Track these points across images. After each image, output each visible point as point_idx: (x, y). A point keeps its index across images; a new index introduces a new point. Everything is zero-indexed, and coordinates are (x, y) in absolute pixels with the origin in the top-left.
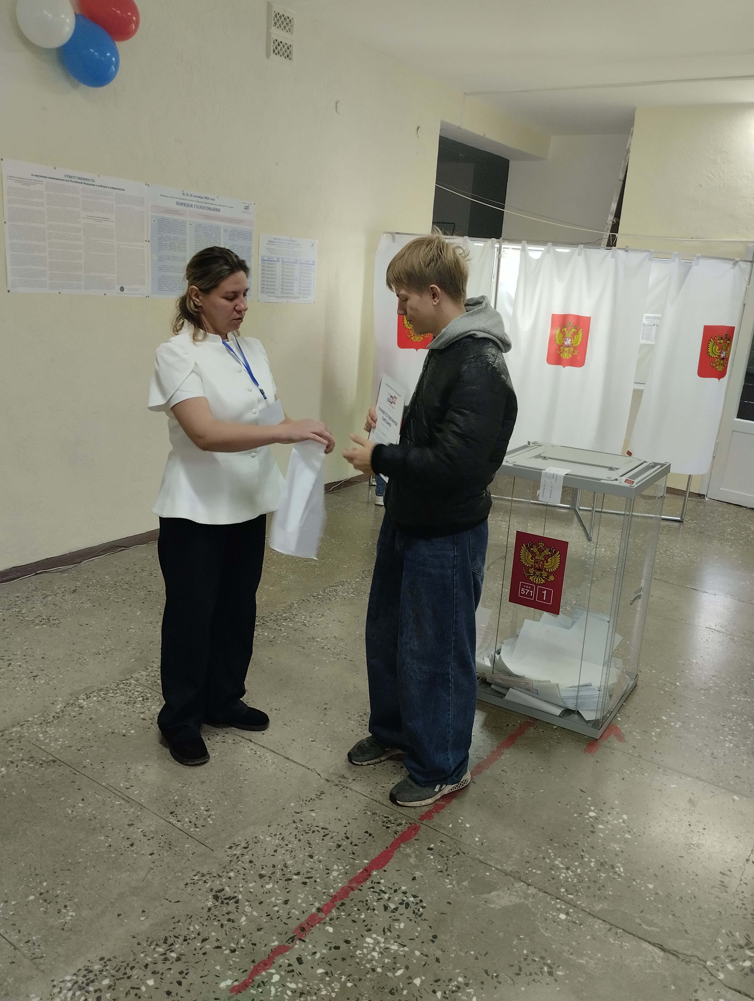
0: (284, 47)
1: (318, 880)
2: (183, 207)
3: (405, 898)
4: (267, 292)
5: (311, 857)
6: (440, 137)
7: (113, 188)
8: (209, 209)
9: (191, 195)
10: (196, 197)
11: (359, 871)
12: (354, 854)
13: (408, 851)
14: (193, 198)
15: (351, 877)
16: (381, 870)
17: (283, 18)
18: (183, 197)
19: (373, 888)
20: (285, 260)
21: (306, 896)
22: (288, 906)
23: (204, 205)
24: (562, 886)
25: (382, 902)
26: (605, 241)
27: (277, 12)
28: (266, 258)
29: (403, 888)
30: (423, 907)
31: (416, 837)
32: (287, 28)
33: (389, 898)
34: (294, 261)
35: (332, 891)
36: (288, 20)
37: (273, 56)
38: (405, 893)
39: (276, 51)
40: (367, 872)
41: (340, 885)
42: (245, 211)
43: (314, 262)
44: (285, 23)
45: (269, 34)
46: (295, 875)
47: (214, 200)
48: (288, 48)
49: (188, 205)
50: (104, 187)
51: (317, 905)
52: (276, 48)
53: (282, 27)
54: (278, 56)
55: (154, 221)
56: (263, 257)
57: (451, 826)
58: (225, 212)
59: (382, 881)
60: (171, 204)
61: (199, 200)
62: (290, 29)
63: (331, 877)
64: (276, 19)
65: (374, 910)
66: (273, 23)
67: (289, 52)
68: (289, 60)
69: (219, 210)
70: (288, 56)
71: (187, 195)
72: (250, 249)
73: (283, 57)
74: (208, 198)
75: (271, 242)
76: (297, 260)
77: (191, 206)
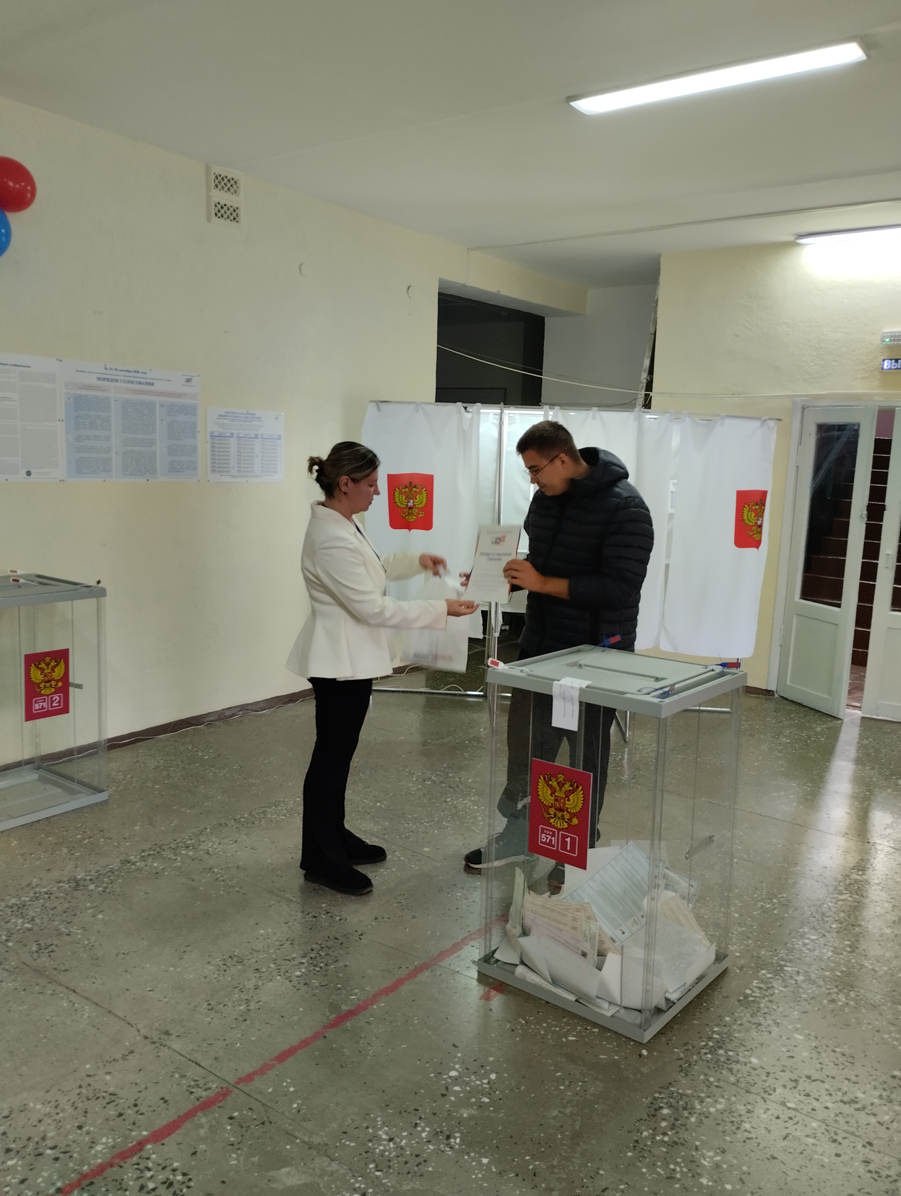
0: (228, 209)
1: (75, 1155)
2: (106, 383)
3: (171, 1177)
4: (219, 472)
5: (80, 1127)
6: (440, 294)
7: (18, 366)
8: (140, 383)
9: (116, 370)
10: (122, 371)
11: (130, 1145)
12: (134, 1124)
13: (203, 1120)
14: (119, 373)
15: (117, 1151)
16: (159, 1144)
17: (226, 180)
18: (106, 372)
19: (138, 1164)
20: (242, 435)
21: (51, 1175)
22: (23, 1186)
23: (132, 379)
24: (374, 1161)
25: (141, 1181)
26: (641, 401)
27: (217, 173)
28: (216, 434)
29: (176, 1165)
30: (189, 1187)
31: (221, 1104)
32: (232, 190)
33: (152, 1177)
34: (253, 436)
35: (85, 1168)
36: (232, 182)
37: (215, 219)
38: (174, 1170)
40: (141, 1145)
41: (99, 1161)
42: (188, 383)
43: (280, 436)
44: (229, 185)
45: (209, 197)
46: (51, 1148)
47: (145, 373)
48: (234, 211)
49: (112, 380)
50: (4, 364)
51: (59, 1184)
52: (219, 211)
53: (226, 189)
54: (222, 220)
55: (69, 398)
56: (211, 433)
57: (270, 1090)
58: (159, 386)
59: (154, 1156)
60: (92, 380)
61: (127, 374)
62: (235, 191)
63: (93, 1152)
64: (217, 181)
65: (126, 1190)
66: (213, 185)
67: (235, 214)
68: (234, 222)
69: (153, 384)
70: (234, 219)
71: (111, 369)
72: (194, 425)
73: (228, 221)
74: (138, 372)
75: (223, 416)
76: (257, 435)
77: (117, 381)
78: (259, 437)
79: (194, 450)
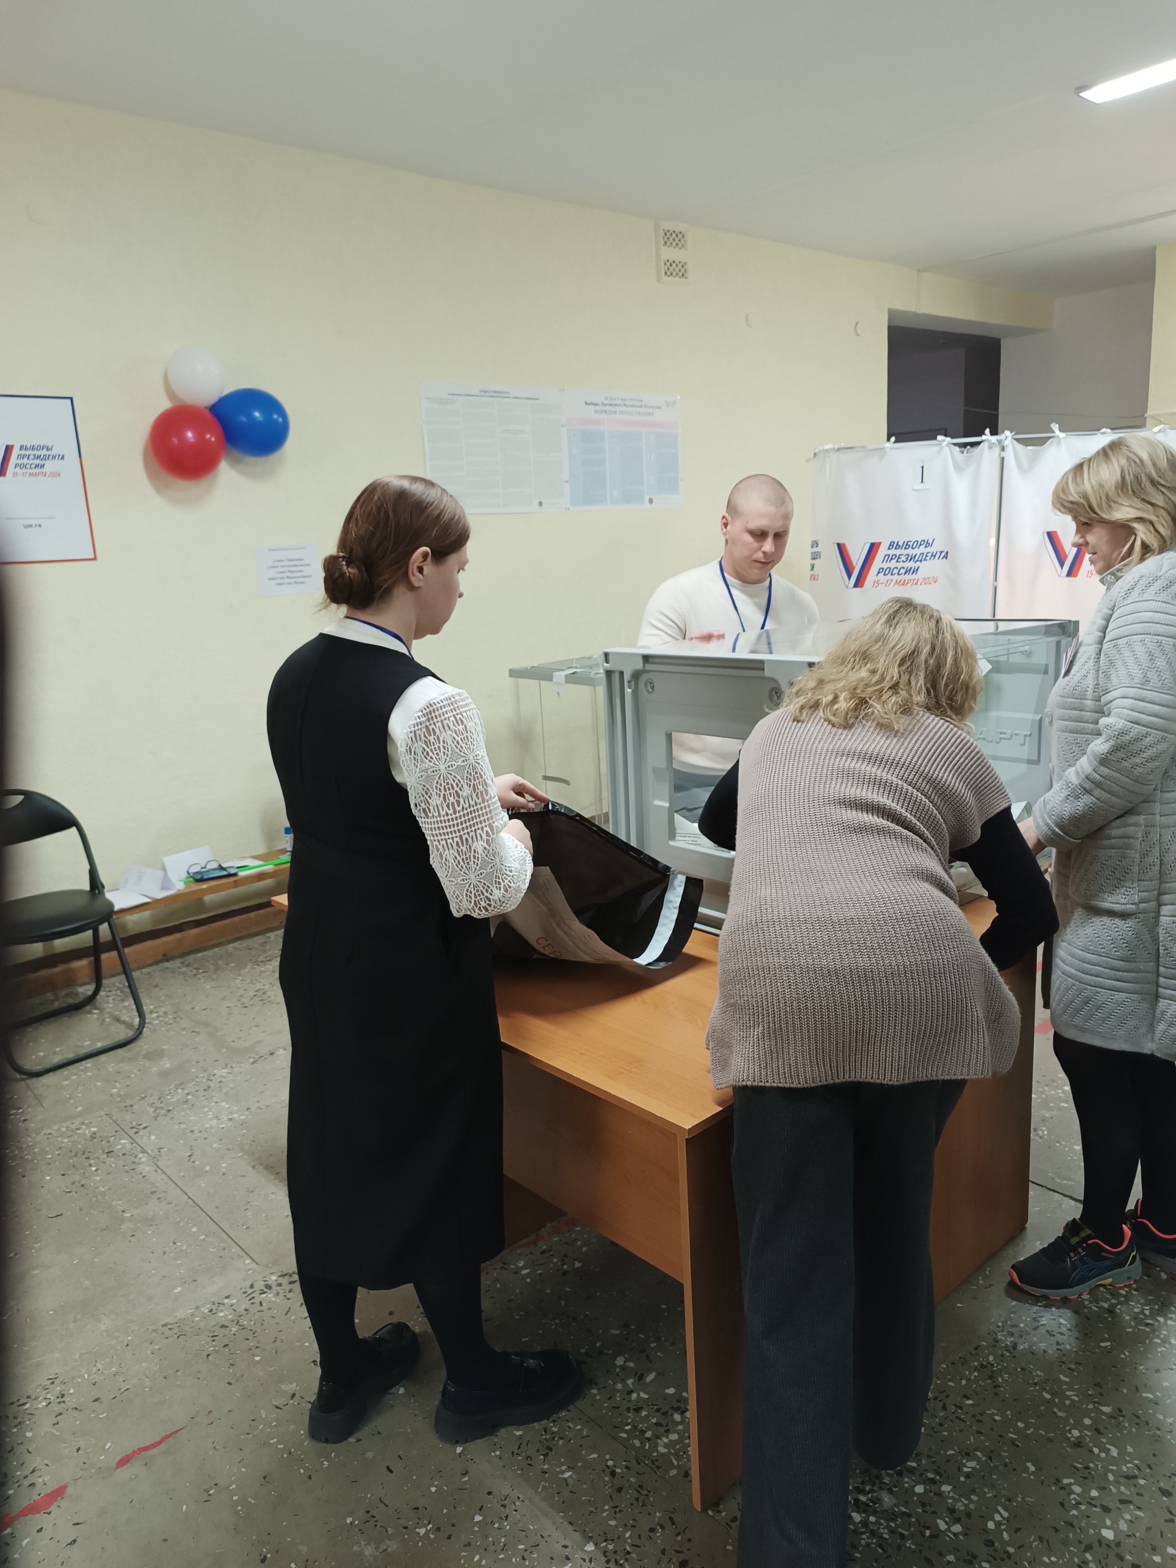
0: (677, 266)
17: (674, 235)
27: (667, 229)
32: (680, 245)
36: (680, 236)
37: (664, 278)
39: (669, 273)
44: (677, 240)
45: (659, 257)
48: (683, 267)
52: (669, 267)
53: (674, 244)
54: (671, 278)
64: (666, 238)
66: (663, 243)
67: (683, 270)
68: (682, 279)
70: (682, 276)
73: (676, 278)
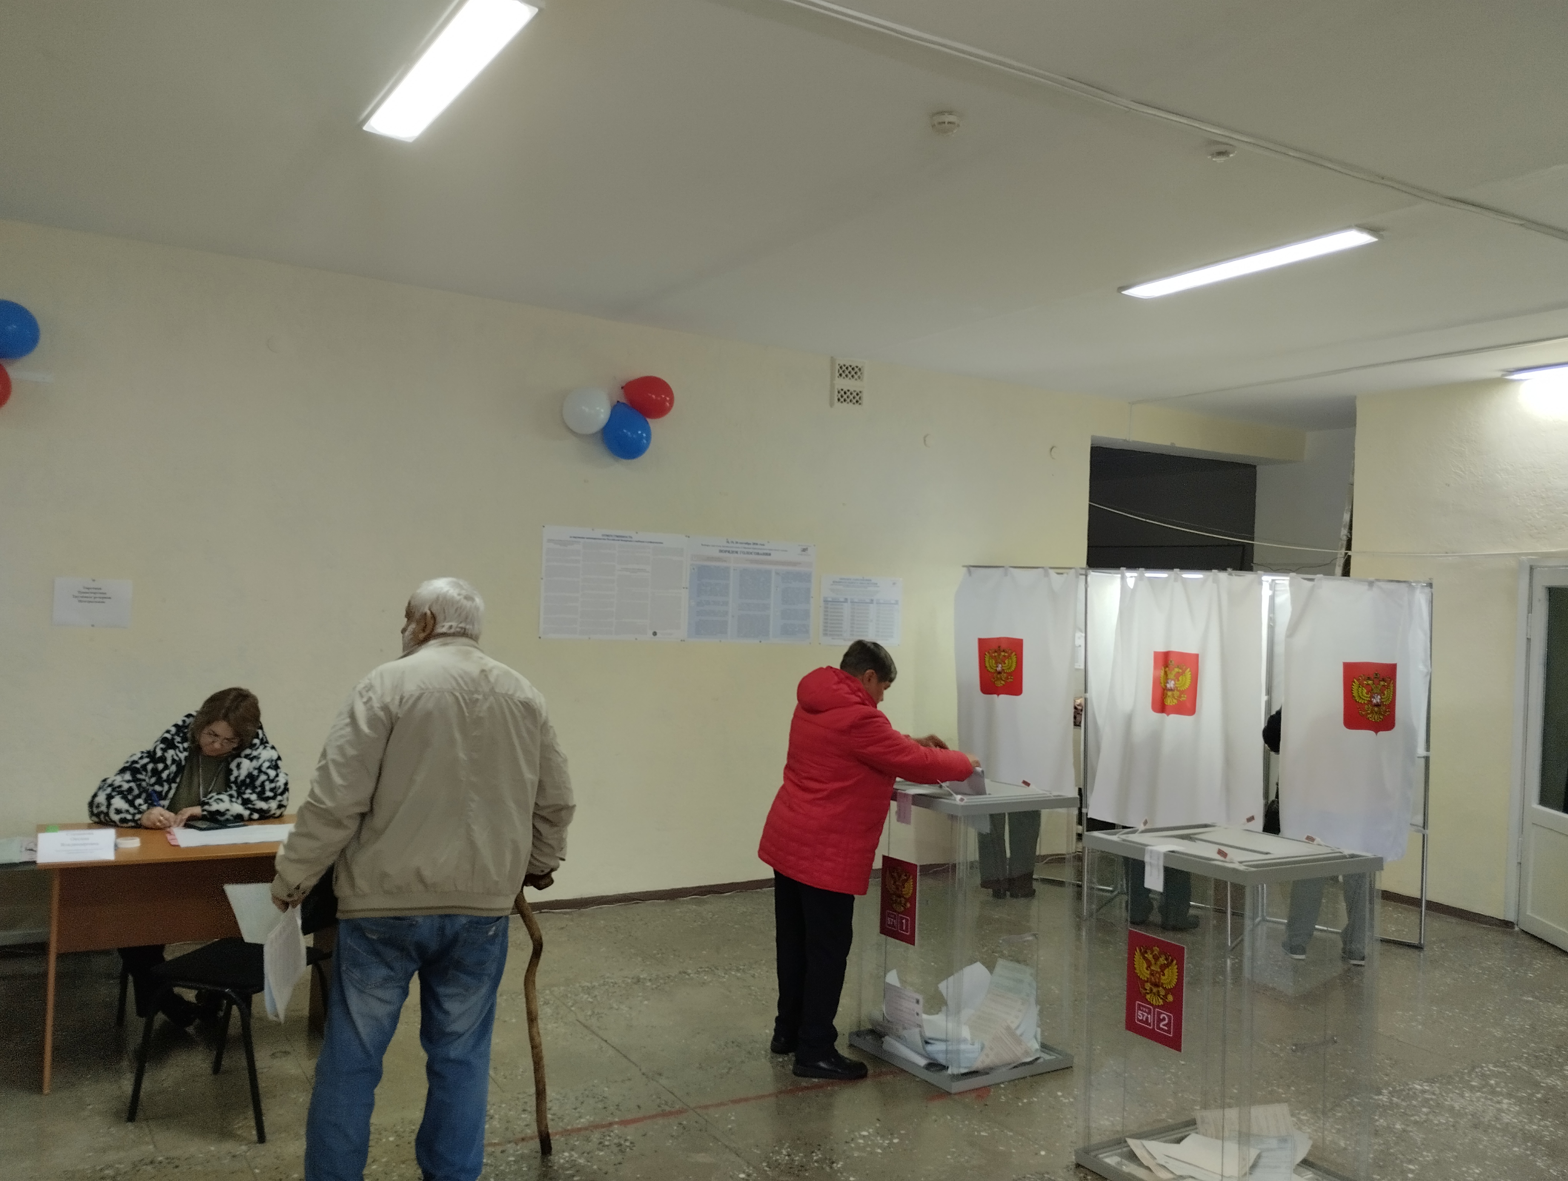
2: (727, 555)
3: (623, 1142)
4: (831, 635)
6: (1093, 448)
7: (651, 542)
8: (758, 554)
9: (737, 543)
10: (741, 543)
11: (604, 1123)
12: (612, 1114)
13: (660, 1121)
14: (738, 545)
16: (622, 1126)
18: (728, 545)
19: (604, 1132)
20: (856, 600)
23: (751, 551)
25: (602, 1141)
27: (842, 364)
28: (830, 599)
29: (629, 1137)
30: (631, 1149)
31: (677, 1116)
32: (856, 377)
33: (610, 1139)
34: (868, 601)
36: (856, 369)
37: (838, 405)
38: (626, 1140)
39: (843, 400)
42: (804, 553)
43: (897, 601)
44: (853, 372)
45: (832, 386)
47: (764, 545)
49: (733, 552)
50: (641, 542)
52: (842, 397)
54: (845, 404)
55: (694, 569)
56: (825, 598)
58: (775, 556)
60: (715, 552)
61: (746, 546)
62: (859, 377)
66: (838, 374)
67: (857, 398)
68: (857, 405)
69: (770, 555)
70: (857, 402)
71: (733, 542)
72: (808, 591)
73: (851, 404)
74: (757, 544)
75: (837, 582)
76: (872, 600)
77: (737, 552)
78: (875, 602)
79: (807, 614)
